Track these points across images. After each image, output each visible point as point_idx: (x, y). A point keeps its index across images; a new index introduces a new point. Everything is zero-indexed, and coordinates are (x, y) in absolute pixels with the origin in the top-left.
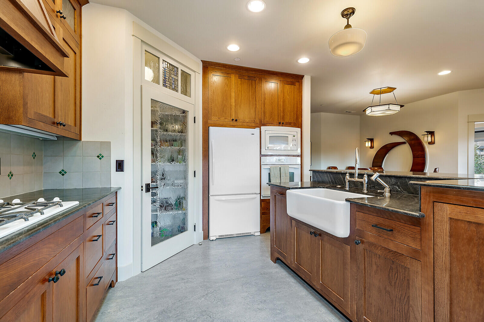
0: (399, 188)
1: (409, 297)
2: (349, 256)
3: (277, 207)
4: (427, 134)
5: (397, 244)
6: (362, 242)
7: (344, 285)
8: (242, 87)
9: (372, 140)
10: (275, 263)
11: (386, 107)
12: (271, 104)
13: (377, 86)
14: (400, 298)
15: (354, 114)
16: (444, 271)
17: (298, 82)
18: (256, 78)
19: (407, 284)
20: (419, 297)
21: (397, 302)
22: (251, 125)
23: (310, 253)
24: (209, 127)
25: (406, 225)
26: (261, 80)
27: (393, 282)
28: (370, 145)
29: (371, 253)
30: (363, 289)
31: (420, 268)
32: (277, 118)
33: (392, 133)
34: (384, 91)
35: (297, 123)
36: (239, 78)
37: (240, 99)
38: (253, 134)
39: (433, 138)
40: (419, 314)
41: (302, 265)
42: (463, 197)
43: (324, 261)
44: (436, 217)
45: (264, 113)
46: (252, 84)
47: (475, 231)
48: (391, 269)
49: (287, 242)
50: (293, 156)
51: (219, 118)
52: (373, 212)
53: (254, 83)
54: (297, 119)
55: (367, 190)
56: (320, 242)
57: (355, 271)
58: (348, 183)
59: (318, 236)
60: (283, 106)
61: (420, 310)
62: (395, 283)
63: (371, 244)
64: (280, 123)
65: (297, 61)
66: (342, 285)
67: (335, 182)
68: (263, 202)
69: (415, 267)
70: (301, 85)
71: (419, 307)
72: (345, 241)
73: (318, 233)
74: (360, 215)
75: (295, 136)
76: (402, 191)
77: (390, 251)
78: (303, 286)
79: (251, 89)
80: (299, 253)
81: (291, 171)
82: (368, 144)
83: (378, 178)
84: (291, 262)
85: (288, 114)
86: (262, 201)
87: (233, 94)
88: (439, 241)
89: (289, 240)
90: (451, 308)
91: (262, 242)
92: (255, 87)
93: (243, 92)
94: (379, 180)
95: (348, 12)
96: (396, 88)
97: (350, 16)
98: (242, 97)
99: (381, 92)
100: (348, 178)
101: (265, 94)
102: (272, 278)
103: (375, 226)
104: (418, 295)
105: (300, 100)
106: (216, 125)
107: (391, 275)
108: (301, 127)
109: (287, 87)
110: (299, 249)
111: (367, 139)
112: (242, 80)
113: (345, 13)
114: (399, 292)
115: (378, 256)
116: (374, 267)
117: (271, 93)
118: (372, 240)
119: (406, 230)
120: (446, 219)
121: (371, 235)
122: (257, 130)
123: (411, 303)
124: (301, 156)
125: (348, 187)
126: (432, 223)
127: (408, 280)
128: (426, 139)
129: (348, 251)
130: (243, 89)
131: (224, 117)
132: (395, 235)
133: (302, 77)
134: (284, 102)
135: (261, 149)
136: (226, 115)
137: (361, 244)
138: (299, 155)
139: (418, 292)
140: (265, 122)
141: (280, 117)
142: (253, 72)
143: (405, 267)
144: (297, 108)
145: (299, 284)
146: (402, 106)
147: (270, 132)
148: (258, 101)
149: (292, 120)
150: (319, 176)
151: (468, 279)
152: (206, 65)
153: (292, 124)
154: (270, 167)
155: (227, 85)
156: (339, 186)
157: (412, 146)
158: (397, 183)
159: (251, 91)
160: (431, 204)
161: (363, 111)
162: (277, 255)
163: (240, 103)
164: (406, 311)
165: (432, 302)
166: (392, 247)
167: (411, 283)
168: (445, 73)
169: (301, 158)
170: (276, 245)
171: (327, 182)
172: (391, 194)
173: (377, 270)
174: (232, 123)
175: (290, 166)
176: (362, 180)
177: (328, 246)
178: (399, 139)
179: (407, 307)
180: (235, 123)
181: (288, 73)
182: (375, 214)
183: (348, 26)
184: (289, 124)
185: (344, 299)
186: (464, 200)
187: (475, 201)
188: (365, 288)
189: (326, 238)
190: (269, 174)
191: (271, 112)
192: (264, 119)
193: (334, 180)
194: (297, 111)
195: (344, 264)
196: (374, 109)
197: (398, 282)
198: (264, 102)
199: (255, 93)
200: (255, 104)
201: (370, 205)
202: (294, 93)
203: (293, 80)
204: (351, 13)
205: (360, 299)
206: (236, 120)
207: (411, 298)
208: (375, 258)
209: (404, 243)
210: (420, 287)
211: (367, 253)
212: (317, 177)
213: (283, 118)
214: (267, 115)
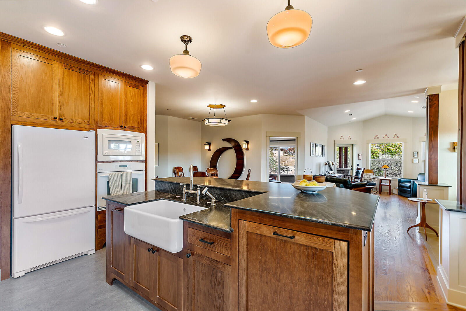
0: (222, 198)
1: (224, 295)
2: (182, 268)
3: (113, 223)
4: (245, 143)
5: (217, 254)
6: (192, 254)
7: (178, 295)
8: (70, 79)
9: (210, 144)
10: (111, 284)
11: (219, 120)
12: (111, 105)
13: (213, 102)
14: (218, 297)
15: (196, 120)
16: (244, 271)
17: (143, 86)
18: (91, 73)
19: (222, 285)
20: (230, 294)
21: (216, 301)
22: (83, 127)
23: (148, 270)
24: (12, 125)
25: (222, 238)
26: (96, 75)
27: (214, 285)
28: (208, 149)
29: (199, 263)
30: (192, 295)
31: (230, 271)
32: (118, 121)
33: (223, 140)
34: (218, 107)
35: (142, 128)
36: (65, 68)
37: (67, 94)
38: (85, 138)
39: (248, 146)
40: (230, 307)
41: (140, 283)
42: (254, 217)
43: (161, 275)
44: (240, 231)
45: (102, 114)
46: (84, 78)
47: (259, 240)
48: (213, 274)
49: (125, 261)
50: (137, 162)
51: (31, 114)
52: (201, 228)
53: (87, 78)
54: (141, 123)
55: (200, 201)
56: (158, 258)
57: (187, 280)
58: (185, 194)
59: (156, 252)
60: (126, 108)
61: (230, 304)
62: (215, 286)
63: (199, 256)
64: (121, 127)
65: (140, 66)
66: (176, 295)
67: (176, 191)
68: (100, 214)
69: (227, 270)
70: (145, 89)
71: (229, 301)
72: (179, 255)
73: (155, 250)
74: (191, 230)
75: (139, 141)
76: (224, 200)
77: (212, 260)
78: (141, 303)
79: (84, 84)
80: (137, 270)
81: (134, 177)
82: (207, 147)
83: (207, 192)
84: (129, 281)
85: (132, 118)
86: (97, 213)
87: (56, 87)
88: (241, 249)
89: (127, 258)
90: (247, 297)
91: (97, 261)
92: (90, 83)
93: (71, 85)
94: (208, 193)
95: (186, 39)
96: (225, 106)
97: (188, 42)
98: (69, 91)
99: (216, 107)
100: (185, 190)
101: (102, 93)
102: (106, 306)
103: (202, 240)
104: (229, 293)
105: (145, 105)
106: (25, 123)
107: (212, 280)
108: (146, 133)
109: (131, 90)
110: (138, 266)
111: (207, 143)
112: (70, 72)
113: (184, 39)
114: (218, 292)
115: (204, 265)
116: (201, 275)
117: (111, 93)
118: (199, 252)
119: (222, 242)
120: (245, 233)
121: (199, 248)
122: (92, 133)
123: (225, 300)
124: (146, 161)
125: (185, 198)
126: (238, 236)
127: (223, 282)
128: (244, 146)
129: (181, 264)
130: (71, 82)
131: (40, 113)
132: (215, 247)
133: (147, 82)
134: (126, 104)
135: (97, 154)
136: (43, 111)
137: (191, 256)
138: (143, 161)
139: (229, 290)
140: (103, 125)
141: (121, 120)
142: (87, 65)
143: (222, 272)
144: (141, 112)
145: (138, 302)
146: (229, 121)
147: (109, 136)
148: (93, 100)
149: (136, 124)
150: (161, 186)
151: (256, 274)
152: (8, 40)
153: (136, 129)
154: (108, 175)
155: (46, 74)
156: (178, 197)
157: (236, 151)
158: (221, 193)
159: (84, 87)
160: (237, 221)
161: (202, 121)
162: (113, 276)
163: (67, 99)
164: (222, 307)
165: (237, 296)
166: (213, 256)
167: (225, 284)
168: (254, 101)
169: (145, 164)
170: (113, 265)
171: (168, 191)
172: (216, 204)
173: (203, 277)
174: (54, 122)
175: (133, 172)
176: (196, 192)
177: (164, 260)
178: (227, 145)
179: (222, 303)
180: (59, 123)
181: (131, 75)
182: (202, 230)
183: (186, 52)
184: (132, 129)
185: (178, 308)
186: (255, 218)
187: (260, 219)
188: (194, 294)
189: (163, 253)
190: (108, 182)
191: (111, 114)
192: (102, 121)
193: (174, 190)
194: (141, 116)
195: (179, 276)
196: (210, 120)
197: (217, 284)
198: (102, 101)
199: (89, 89)
200: (89, 103)
201: (198, 223)
202: (138, 96)
203: (137, 83)
204: (188, 41)
205: (190, 305)
206: (61, 119)
207: (225, 296)
208: (201, 267)
209: (221, 253)
210: (230, 286)
211: (196, 263)
212: (159, 187)
213: (126, 121)
214: (106, 116)
